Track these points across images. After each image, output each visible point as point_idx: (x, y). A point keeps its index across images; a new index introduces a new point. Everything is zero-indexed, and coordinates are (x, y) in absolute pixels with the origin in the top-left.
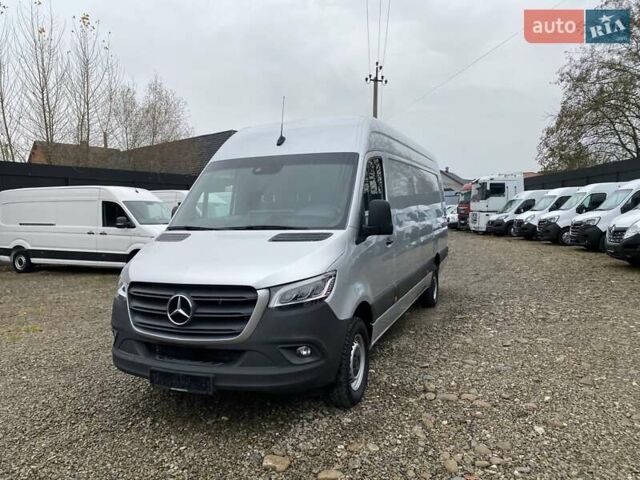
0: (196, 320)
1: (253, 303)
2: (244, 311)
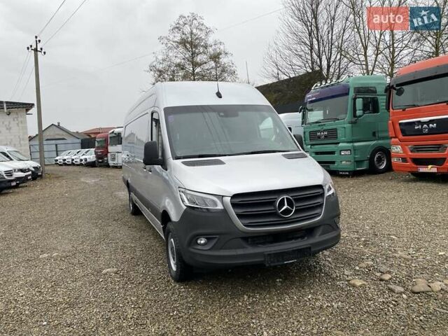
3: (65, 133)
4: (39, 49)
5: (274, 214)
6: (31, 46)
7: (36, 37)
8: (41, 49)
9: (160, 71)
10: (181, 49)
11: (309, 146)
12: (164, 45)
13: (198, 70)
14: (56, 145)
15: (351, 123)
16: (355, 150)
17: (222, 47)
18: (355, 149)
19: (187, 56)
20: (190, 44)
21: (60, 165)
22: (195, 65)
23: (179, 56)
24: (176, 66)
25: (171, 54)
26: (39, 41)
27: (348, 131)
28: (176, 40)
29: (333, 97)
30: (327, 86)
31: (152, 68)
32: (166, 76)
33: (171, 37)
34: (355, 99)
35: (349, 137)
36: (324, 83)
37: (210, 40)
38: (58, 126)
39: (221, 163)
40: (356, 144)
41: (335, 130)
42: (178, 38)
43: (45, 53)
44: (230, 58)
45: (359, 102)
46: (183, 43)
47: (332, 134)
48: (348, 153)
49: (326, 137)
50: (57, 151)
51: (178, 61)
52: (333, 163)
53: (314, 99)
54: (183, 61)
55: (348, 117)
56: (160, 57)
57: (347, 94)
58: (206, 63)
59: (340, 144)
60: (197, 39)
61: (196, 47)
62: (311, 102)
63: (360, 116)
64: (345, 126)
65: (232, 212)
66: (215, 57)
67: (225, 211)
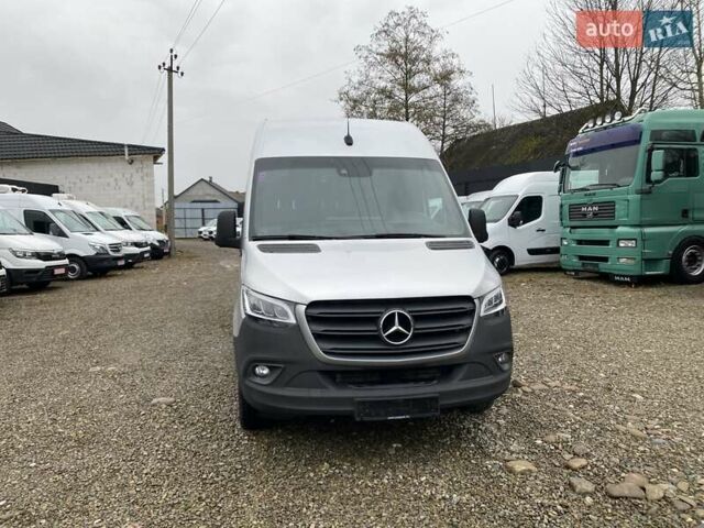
0: (416, 337)
1: (471, 313)
2: (464, 322)
3: (218, 193)
4: (174, 69)
5: (377, 338)
6: (164, 64)
7: (171, 51)
8: (178, 68)
9: (355, 101)
10: (389, 66)
11: (568, 229)
12: (362, 60)
13: (413, 99)
14: (203, 210)
15: (642, 192)
16: (643, 240)
17: (455, 61)
18: (644, 238)
19: (399, 76)
20: (404, 57)
21: (206, 240)
22: (409, 90)
23: (385, 76)
24: (379, 93)
25: (372, 74)
26: (176, 56)
27: (634, 207)
28: (381, 50)
29: (613, 146)
30: (605, 128)
31: (344, 96)
32: (363, 108)
33: (375, 46)
34: (650, 151)
35: (635, 219)
36: (599, 123)
37: (437, 51)
38: (210, 183)
39: (316, 249)
40: (648, 230)
41: (612, 204)
42: (385, 48)
43: (182, 74)
44: (468, 79)
45: (658, 157)
46: (393, 55)
47: (606, 211)
48: (631, 244)
49: (595, 215)
50: (203, 219)
51: (382, 84)
52: (605, 260)
53: (581, 149)
54: (389, 85)
55: (636, 181)
56: (355, 79)
57: (637, 142)
58: (427, 87)
59: (620, 229)
60: (415, 49)
61: (413, 62)
62: (577, 154)
63: (658, 182)
64: (629, 197)
65: (307, 329)
66: (444, 78)
67: (297, 327)
